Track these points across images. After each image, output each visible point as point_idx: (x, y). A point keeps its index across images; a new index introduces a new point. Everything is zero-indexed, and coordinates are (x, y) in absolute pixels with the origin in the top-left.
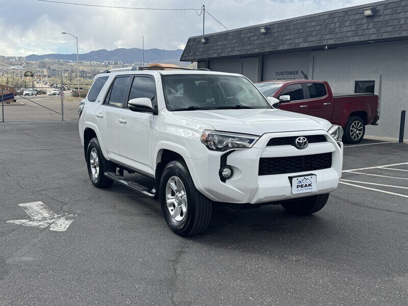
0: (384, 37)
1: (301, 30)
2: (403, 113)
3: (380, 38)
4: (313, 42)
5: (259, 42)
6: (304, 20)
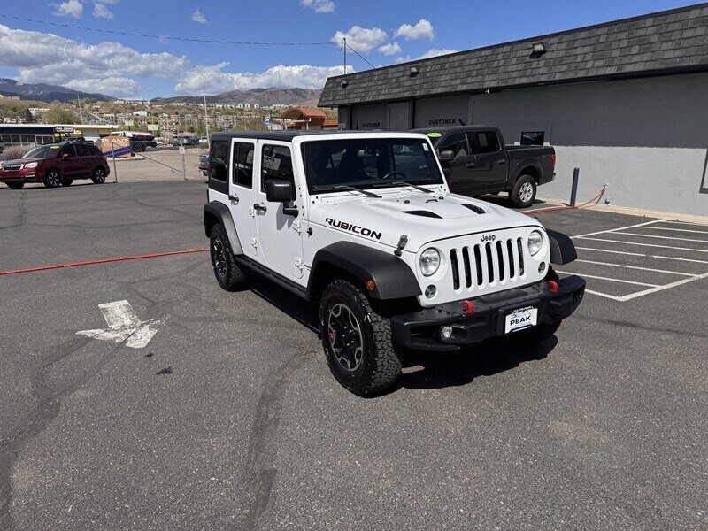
0: (556, 78)
1: (459, 70)
2: (576, 172)
3: (552, 79)
4: (472, 83)
5: (409, 83)
6: (462, 57)
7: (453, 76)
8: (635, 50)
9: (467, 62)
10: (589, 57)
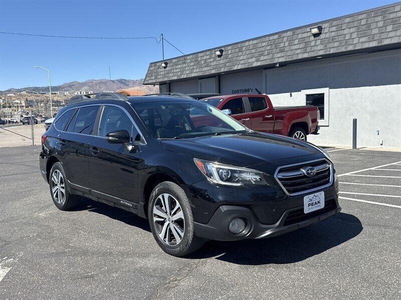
0: (331, 52)
1: (253, 51)
2: (355, 121)
3: (328, 53)
4: (265, 61)
5: (215, 63)
6: (255, 42)
7: (250, 56)
8: (390, 28)
9: (260, 45)
10: (354, 35)
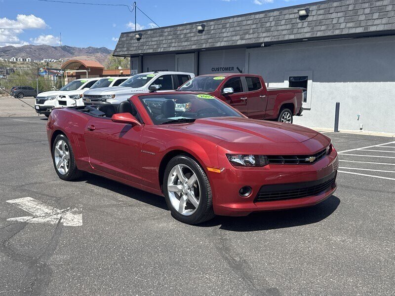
0: (318, 35)
1: (238, 28)
2: (338, 105)
3: (315, 36)
4: (250, 39)
5: (196, 38)
6: (240, 19)
7: (234, 33)
8: (376, 16)
9: (245, 23)
10: (342, 20)
